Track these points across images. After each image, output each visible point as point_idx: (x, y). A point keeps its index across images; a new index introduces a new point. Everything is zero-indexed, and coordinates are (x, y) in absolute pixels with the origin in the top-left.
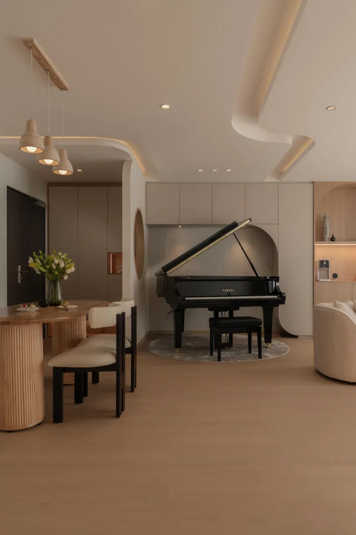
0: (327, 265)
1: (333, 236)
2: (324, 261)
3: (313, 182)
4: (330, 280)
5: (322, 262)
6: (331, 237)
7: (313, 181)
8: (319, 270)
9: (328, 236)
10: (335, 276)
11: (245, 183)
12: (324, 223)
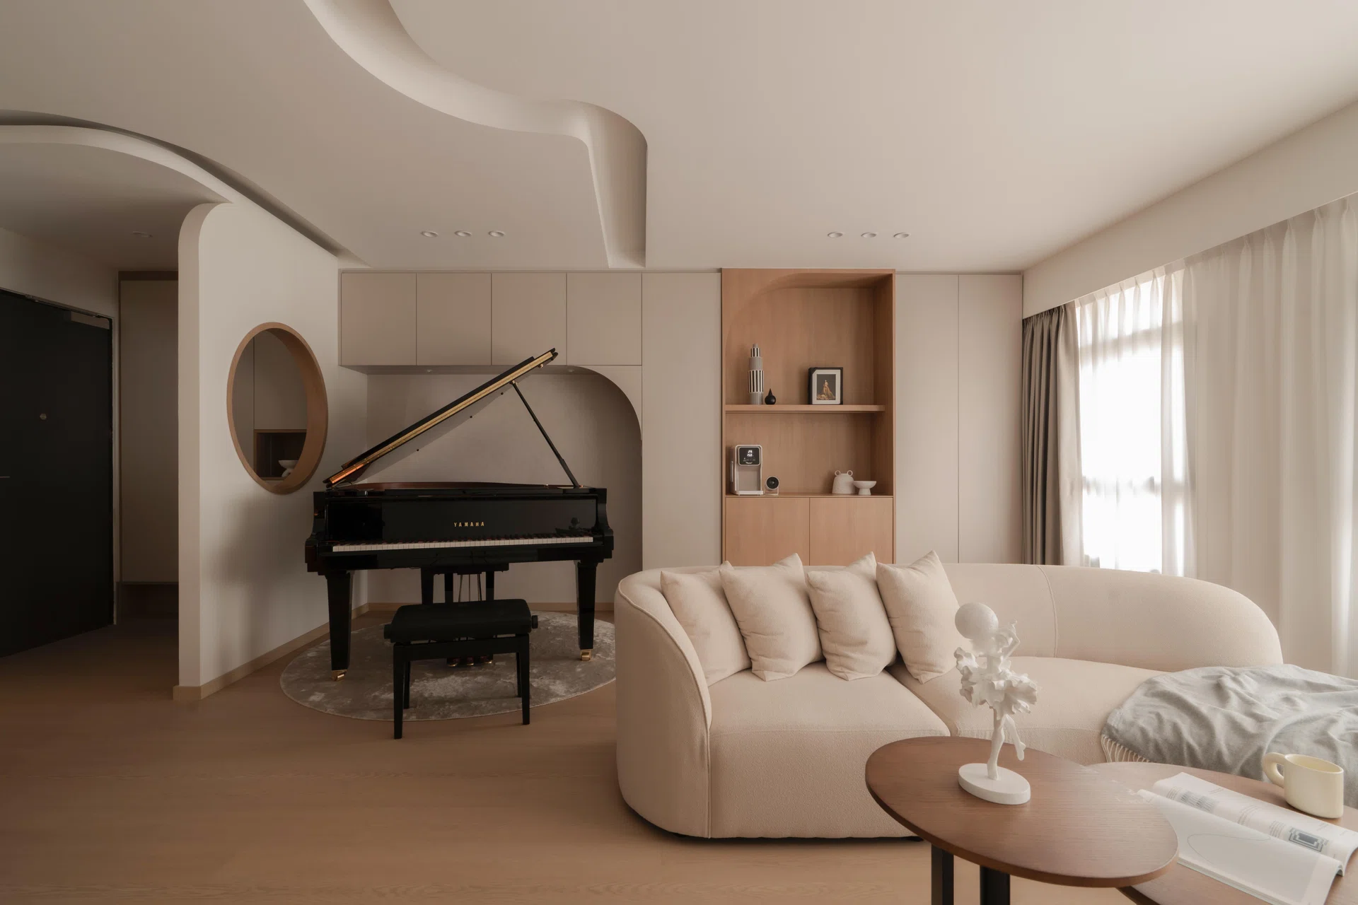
0: (756, 459)
1: (770, 392)
2: (747, 449)
3: (720, 270)
4: (761, 493)
5: (743, 451)
6: (767, 395)
7: (719, 267)
8: (739, 470)
9: (760, 393)
10: (773, 483)
11: (566, 273)
12: (750, 363)
